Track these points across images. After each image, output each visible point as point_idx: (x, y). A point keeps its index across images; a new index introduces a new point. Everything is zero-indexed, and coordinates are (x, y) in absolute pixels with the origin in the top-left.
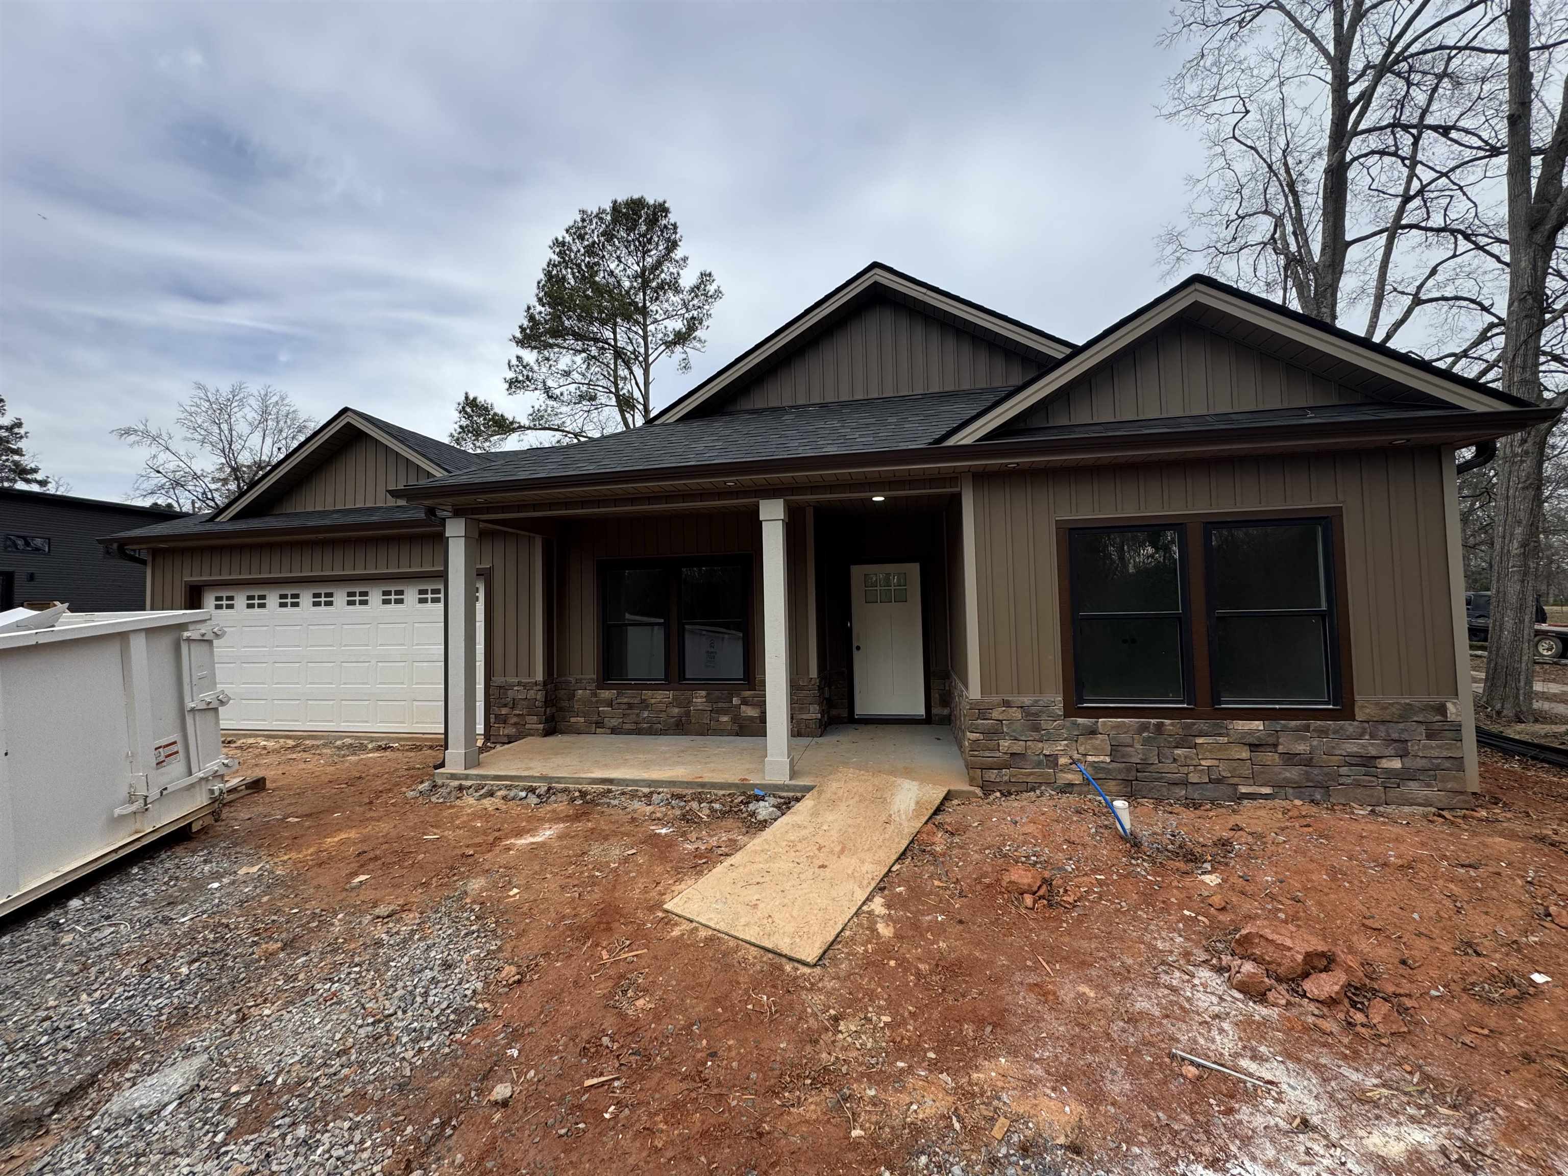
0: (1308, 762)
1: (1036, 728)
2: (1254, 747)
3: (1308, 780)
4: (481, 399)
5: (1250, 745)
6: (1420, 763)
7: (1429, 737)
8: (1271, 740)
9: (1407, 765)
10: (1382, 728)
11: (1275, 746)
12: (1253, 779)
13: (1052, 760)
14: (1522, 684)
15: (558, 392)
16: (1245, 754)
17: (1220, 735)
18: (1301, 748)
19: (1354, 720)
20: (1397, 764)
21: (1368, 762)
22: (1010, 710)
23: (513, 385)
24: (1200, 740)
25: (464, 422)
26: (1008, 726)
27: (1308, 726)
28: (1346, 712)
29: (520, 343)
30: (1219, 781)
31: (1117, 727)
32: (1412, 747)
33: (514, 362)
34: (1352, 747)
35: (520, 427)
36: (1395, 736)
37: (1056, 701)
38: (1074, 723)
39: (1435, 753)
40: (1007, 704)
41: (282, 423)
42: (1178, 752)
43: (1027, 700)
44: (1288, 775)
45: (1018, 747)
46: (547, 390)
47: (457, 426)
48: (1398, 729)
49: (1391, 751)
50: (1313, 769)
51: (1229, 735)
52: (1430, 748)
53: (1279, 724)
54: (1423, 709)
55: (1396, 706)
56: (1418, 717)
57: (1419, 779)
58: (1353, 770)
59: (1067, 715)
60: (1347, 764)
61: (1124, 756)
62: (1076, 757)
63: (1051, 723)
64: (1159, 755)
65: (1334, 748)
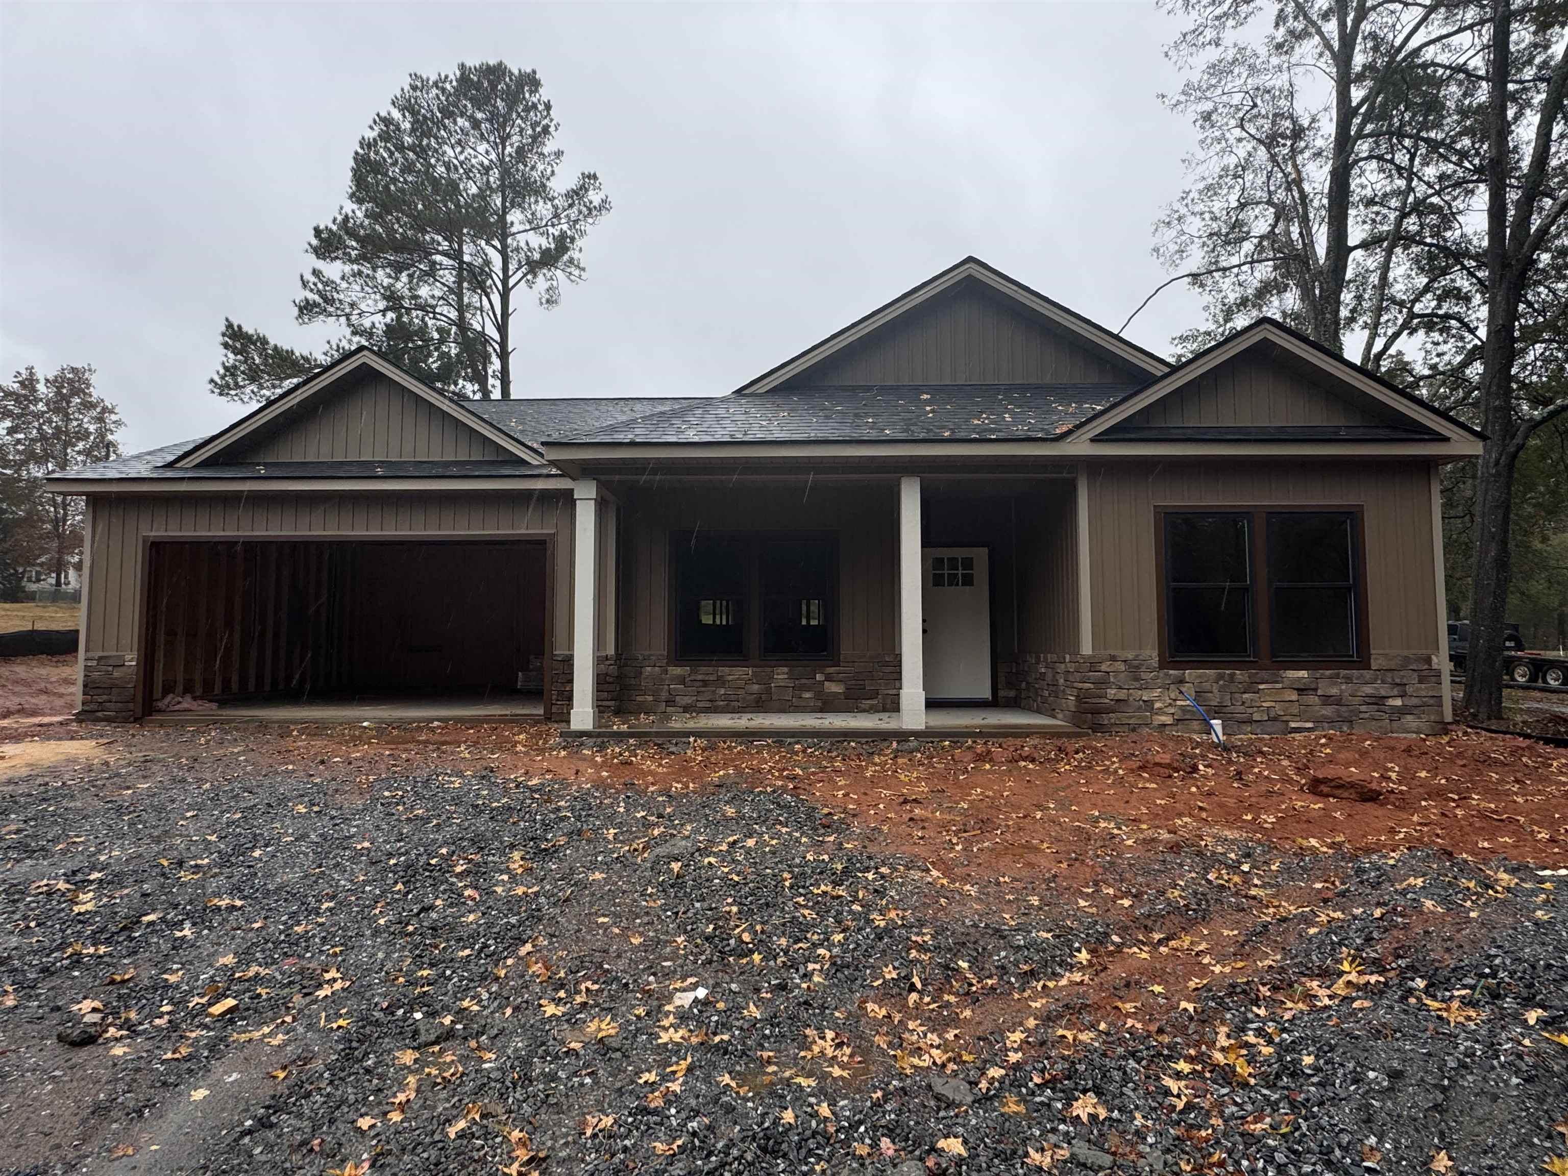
0: (1337, 701)
1: (1137, 679)
2: (1300, 691)
3: (1340, 716)
5: (1298, 690)
6: (1415, 701)
7: (1420, 682)
8: (1313, 686)
9: (1406, 703)
10: (1389, 674)
11: (1316, 690)
12: (1299, 717)
13: (1149, 704)
16: (1294, 696)
17: (1277, 682)
18: (1334, 691)
19: (1370, 669)
20: (1398, 702)
21: (1378, 701)
22: (1116, 664)
23: (306, 309)
24: (1262, 687)
26: (1115, 677)
27: (1338, 674)
28: (1364, 663)
30: (1275, 719)
31: (1200, 677)
32: (1409, 690)
34: (1368, 690)
36: (1398, 681)
37: (1151, 654)
38: (1166, 674)
39: (1424, 693)
40: (1113, 659)
42: (1245, 696)
43: (1130, 656)
44: (1324, 712)
45: (1122, 695)
48: (1400, 676)
49: (1395, 693)
50: (1342, 708)
51: (1283, 682)
52: (1421, 690)
53: (1318, 673)
54: (1416, 660)
55: (1399, 658)
56: (1413, 667)
57: (1413, 713)
58: (1369, 708)
59: (1161, 667)
60: (1365, 703)
61: (1205, 701)
62: (1168, 701)
63: (1148, 674)
64: (1231, 699)
65: (1356, 691)
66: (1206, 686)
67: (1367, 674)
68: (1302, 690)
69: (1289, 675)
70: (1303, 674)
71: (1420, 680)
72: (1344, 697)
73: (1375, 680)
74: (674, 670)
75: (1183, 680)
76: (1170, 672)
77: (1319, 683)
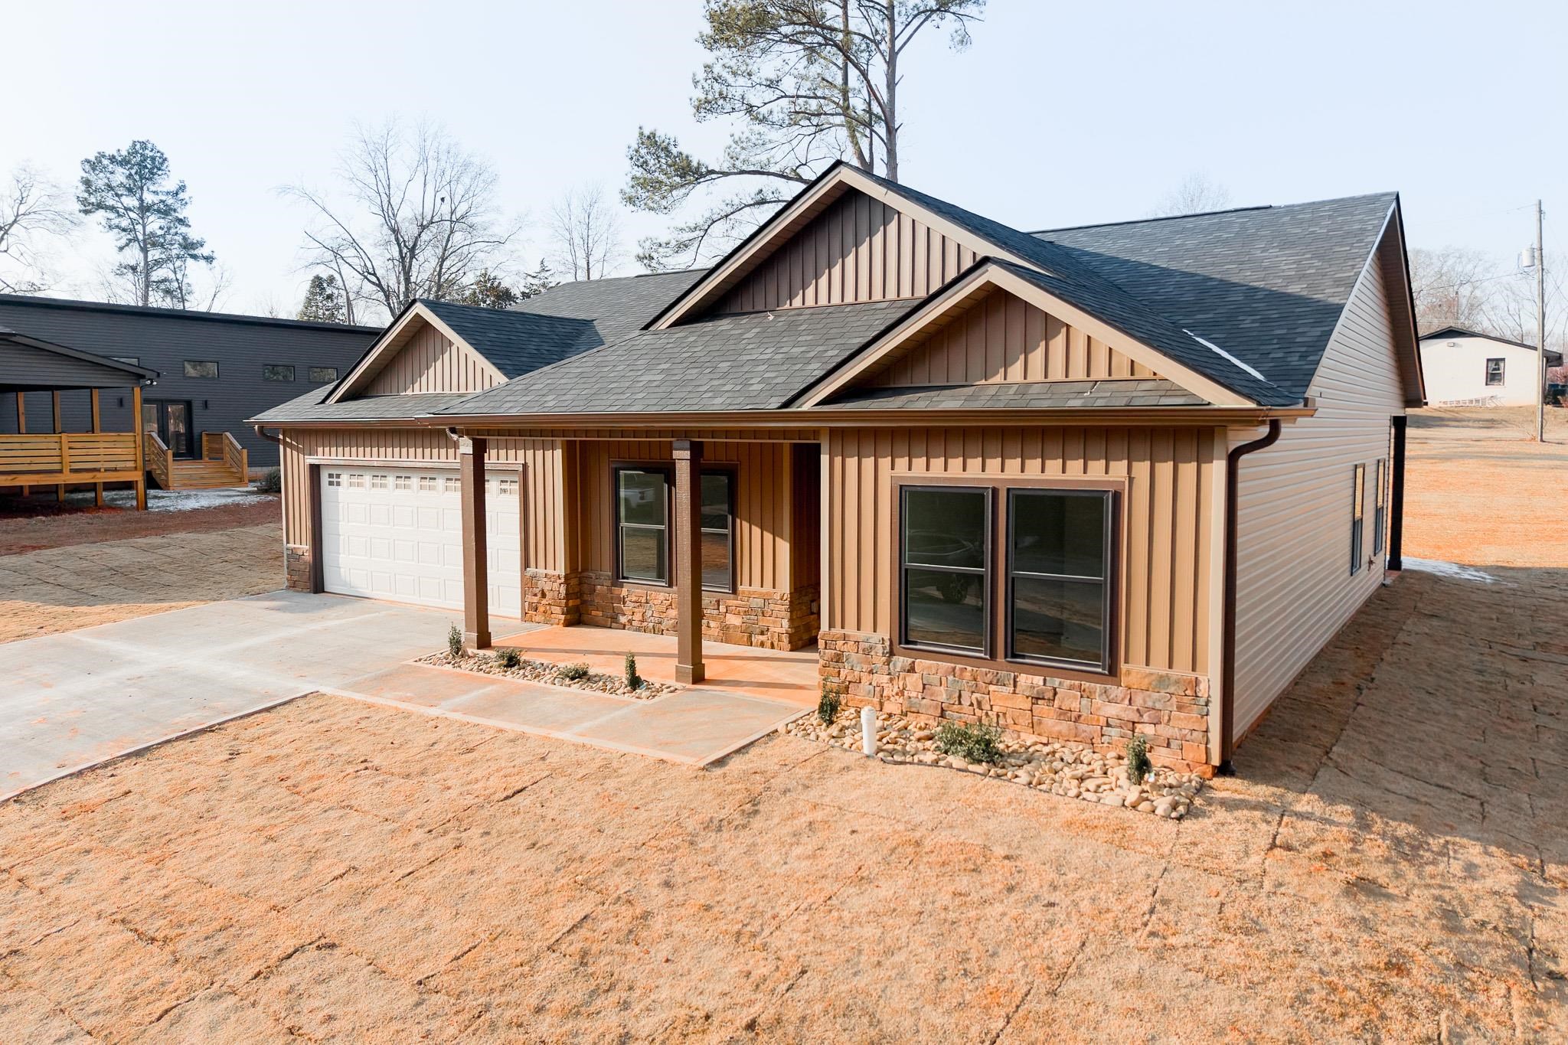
0: (1077, 718)
1: (868, 662)
2: (1035, 699)
3: (1076, 736)
4: (661, 135)
5: (1032, 698)
6: (1170, 732)
8: (1049, 695)
9: (1159, 733)
10: (1140, 695)
11: (1052, 701)
12: (1032, 728)
13: (879, 691)
15: (764, 111)
16: (1027, 705)
17: (1008, 685)
18: (1072, 705)
19: (1119, 685)
20: (1150, 730)
22: (849, 644)
23: (705, 107)
24: (992, 688)
25: (639, 172)
26: (847, 657)
27: (1080, 686)
28: (1112, 677)
29: (711, 43)
30: (1005, 726)
33: (701, 75)
35: (713, 172)
37: (883, 637)
38: (897, 661)
39: (1183, 725)
40: (847, 638)
41: (443, 163)
42: (975, 696)
43: (862, 636)
45: (854, 676)
46: (750, 109)
47: (629, 179)
48: (1154, 698)
49: (1146, 718)
50: (1082, 727)
51: (1015, 686)
52: (1179, 719)
53: (1057, 681)
54: (1177, 682)
55: (1153, 677)
56: (1172, 689)
57: (1168, 745)
58: (1114, 732)
59: (892, 653)
60: (1108, 725)
61: (932, 695)
62: (896, 690)
63: (879, 659)
64: (960, 696)
65: (1099, 708)
66: (935, 679)
67: (1116, 691)
68: (1038, 699)
69: (1024, 679)
70: (1038, 680)
71: (1180, 708)
72: (1084, 714)
73: (1123, 700)
74: (616, 590)
75: (912, 670)
76: (901, 658)
77: (1055, 694)
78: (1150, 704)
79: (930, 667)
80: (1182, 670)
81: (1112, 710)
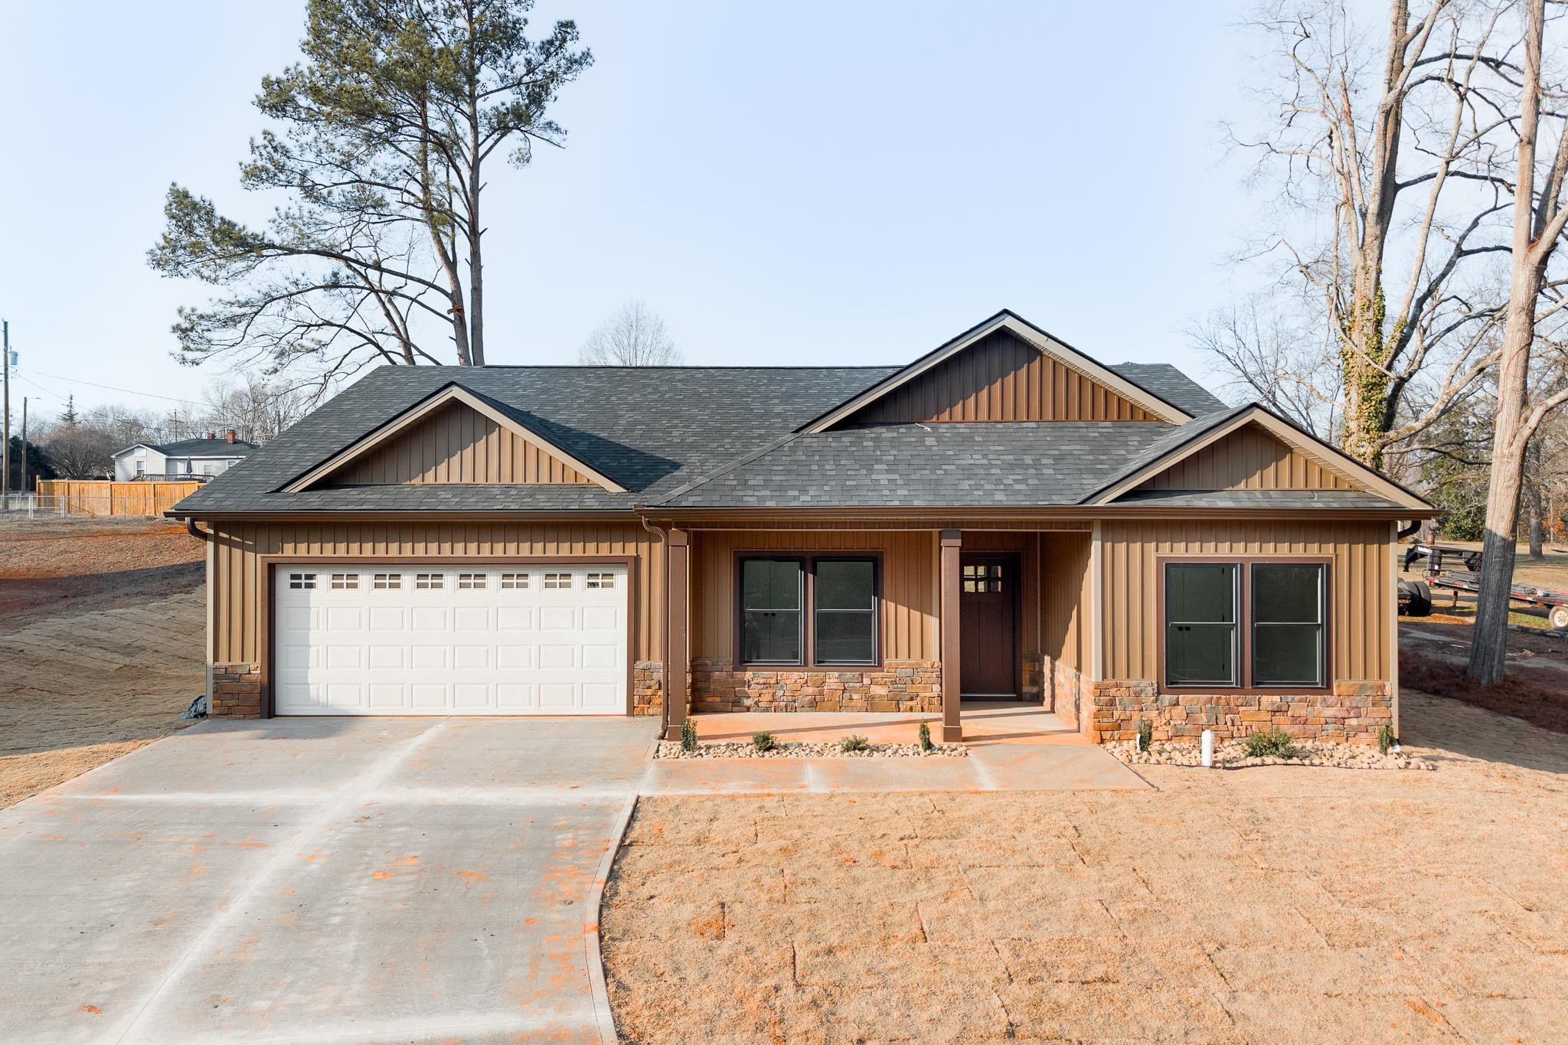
0: (1304, 721)
4: (196, 195)
5: (1272, 712)
6: (1368, 721)
8: (1284, 708)
9: (1360, 723)
10: (1348, 699)
11: (1287, 712)
14: (1496, 662)
16: (1269, 717)
17: (1255, 705)
18: (1302, 713)
19: (1332, 694)
20: (1355, 722)
21: (1338, 721)
23: (254, 175)
24: (1242, 709)
26: (1120, 701)
27: (1306, 699)
28: (1327, 690)
32: (1364, 712)
33: (260, 141)
37: (1152, 683)
40: (1119, 685)
42: (1228, 716)
43: (1133, 683)
44: (1293, 730)
46: (307, 187)
48: (1357, 701)
49: (1352, 714)
50: (1308, 727)
51: (1259, 705)
52: (1374, 712)
53: (1290, 697)
54: (1371, 688)
55: (1357, 686)
56: (1369, 693)
57: (1367, 731)
58: (1330, 727)
59: (1159, 693)
60: (1327, 723)
61: (1194, 720)
62: (1164, 721)
63: (1148, 698)
64: (1217, 719)
65: (1320, 713)
66: (1196, 708)
67: (1330, 699)
68: (1275, 712)
69: (1265, 699)
70: (1276, 698)
71: (1374, 705)
72: (1310, 718)
73: (1336, 704)
74: (739, 674)
75: (1177, 704)
76: (1167, 696)
77: (1289, 706)
78: (1355, 705)
79: (1192, 700)
80: (1374, 680)
81: (1330, 712)
